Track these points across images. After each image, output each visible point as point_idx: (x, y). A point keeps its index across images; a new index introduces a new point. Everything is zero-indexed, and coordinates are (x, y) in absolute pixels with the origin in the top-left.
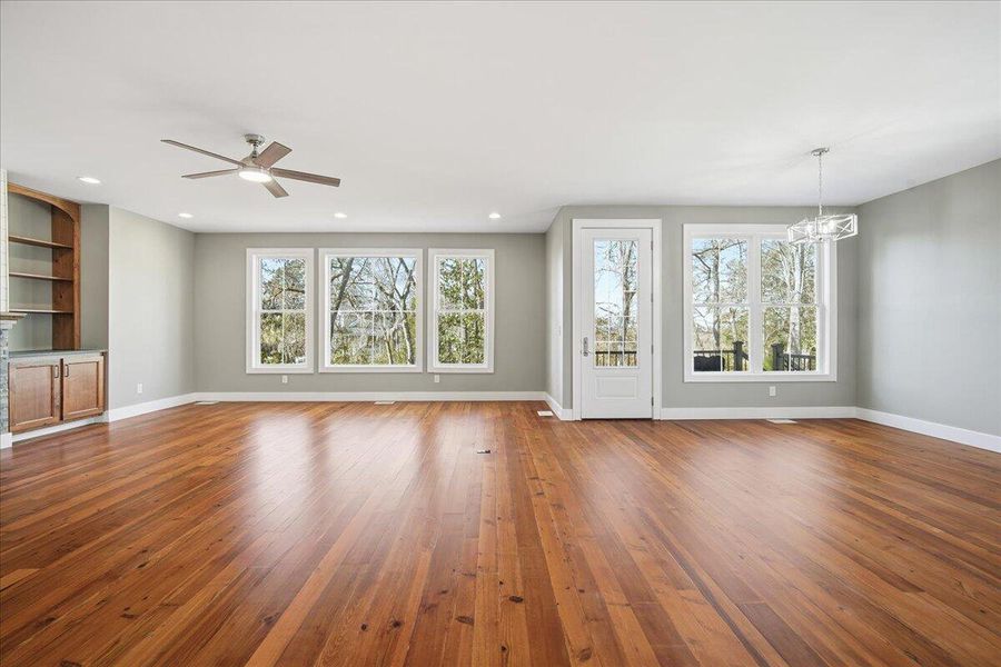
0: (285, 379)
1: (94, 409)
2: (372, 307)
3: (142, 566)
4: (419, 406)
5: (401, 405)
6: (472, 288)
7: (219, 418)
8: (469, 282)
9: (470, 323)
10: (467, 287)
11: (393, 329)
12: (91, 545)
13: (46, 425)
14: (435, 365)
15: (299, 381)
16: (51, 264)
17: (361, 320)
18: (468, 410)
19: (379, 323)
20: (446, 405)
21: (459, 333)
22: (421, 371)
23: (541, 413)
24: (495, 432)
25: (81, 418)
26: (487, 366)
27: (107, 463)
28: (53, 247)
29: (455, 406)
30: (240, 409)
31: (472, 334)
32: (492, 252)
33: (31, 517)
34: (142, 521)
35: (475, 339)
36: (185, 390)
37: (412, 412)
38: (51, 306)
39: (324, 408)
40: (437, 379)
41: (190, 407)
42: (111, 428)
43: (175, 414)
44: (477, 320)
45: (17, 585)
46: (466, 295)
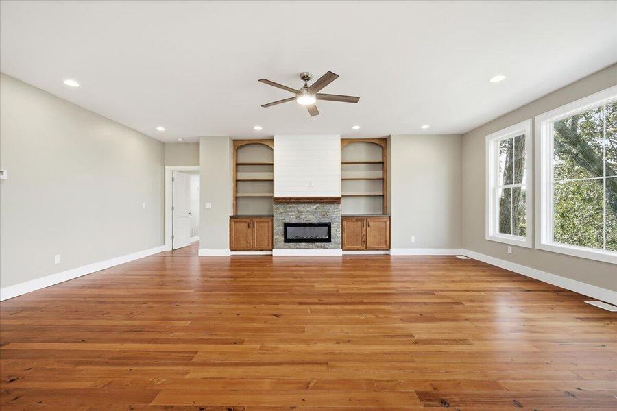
0: (510, 250)
1: (384, 247)
15: (519, 253)
16: (381, 171)
25: (377, 249)
38: (381, 192)
42: (392, 258)
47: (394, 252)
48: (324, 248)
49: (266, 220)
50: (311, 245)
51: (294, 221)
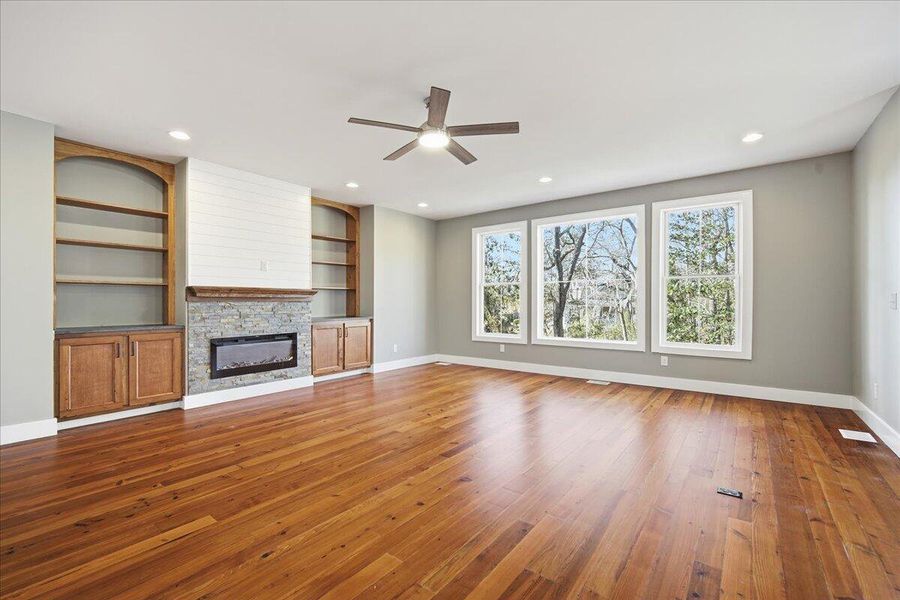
0: (502, 348)
1: (365, 363)
2: (608, 279)
3: (266, 556)
4: (638, 393)
5: (617, 388)
6: (722, 253)
7: (442, 380)
8: (718, 246)
9: (717, 292)
10: (714, 251)
11: (626, 301)
12: (267, 504)
13: (334, 372)
14: (663, 342)
15: (514, 351)
16: (345, 254)
17: (596, 292)
18: (707, 409)
19: (612, 295)
20: (677, 395)
21: (702, 305)
22: (642, 348)
23: (846, 434)
24: (754, 457)
25: (357, 368)
26: (739, 347)
27: (343, 412)
28: (347, 242)
29: (690, 398)
30: (464, 372)
31: (721, 305)
32: (748, 195)
33: (268, 455)
34: (316, 487)
35: (724, 311)
36: (429, 351)
37: (627, 400)
38: (345, 284)
39: (537, 380)
40: (664, 361)
41: (432, 366)
42: (375, 378)
43: (420, 371)
44: (728, 288)
45: (191, 536)
46: (715, 261)
47: (377, 368)
48: (285, 377)
49: (168, 336)
50: (262, 375)
51: (231, 334)
